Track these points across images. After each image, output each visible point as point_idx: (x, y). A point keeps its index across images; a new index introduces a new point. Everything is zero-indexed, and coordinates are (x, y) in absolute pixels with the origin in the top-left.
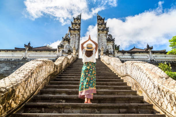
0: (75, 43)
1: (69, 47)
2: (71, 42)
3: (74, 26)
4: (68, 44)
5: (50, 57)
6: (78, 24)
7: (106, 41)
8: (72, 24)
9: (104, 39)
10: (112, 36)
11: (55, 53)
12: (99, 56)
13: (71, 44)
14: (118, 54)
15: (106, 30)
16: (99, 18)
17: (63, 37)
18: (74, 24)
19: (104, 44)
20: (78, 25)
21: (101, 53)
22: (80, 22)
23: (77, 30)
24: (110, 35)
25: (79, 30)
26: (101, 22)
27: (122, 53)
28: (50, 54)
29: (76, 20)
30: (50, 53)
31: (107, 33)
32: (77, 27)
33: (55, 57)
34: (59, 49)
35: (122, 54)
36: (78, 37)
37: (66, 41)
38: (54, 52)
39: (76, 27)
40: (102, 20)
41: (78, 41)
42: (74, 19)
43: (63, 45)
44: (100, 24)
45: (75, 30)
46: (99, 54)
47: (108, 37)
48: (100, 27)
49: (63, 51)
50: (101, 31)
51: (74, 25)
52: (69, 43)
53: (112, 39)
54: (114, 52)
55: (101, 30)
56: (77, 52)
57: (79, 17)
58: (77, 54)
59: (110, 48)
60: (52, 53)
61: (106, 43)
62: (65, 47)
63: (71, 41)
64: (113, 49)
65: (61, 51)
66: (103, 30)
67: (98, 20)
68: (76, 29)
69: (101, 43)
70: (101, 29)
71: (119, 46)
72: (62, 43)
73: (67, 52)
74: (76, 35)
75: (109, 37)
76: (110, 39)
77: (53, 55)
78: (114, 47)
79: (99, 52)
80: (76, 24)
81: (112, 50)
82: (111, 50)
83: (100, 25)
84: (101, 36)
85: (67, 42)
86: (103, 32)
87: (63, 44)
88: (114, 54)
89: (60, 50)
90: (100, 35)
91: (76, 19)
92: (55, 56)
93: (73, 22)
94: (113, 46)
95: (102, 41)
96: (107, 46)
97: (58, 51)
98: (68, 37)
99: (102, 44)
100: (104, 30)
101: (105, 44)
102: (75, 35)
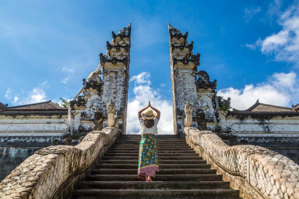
0: (115, 93)
1: (99, 105)
2: (105, 91)
3: (114, 52)
4: (97, 96)
5: (50, 132)
6: (123, 47)
7: (195, 87)
8: (109, 47)
9: (189, 84)
10: (208, 76)
11: (62, 120)
12: (179, 127)
13: (106, 96)
14: (228, 121)
15: (192, 61)
16: (173, 33)
17: (84, 80)
18: (115, 47)
19: (191, 96)
20: (122, 50)
21: (186, 120)
22: (128, 43)
23: (120, 61)
24: (203, 73)
25: (126, 61)
26: (179, 42)
27: (237, 118)
28: (48, 123)
29: (117, 38)
30: (49, 120)
31: (195, 69)
32: (122, 55)
33: (61, 131)
34: (73, 109)
35: (238, 121)
36: (122, 79)
37: (91, 89)
38: (61, 117)
39: (119, 54)
40: (182, 38)
41: (122, 88)
42: (114, 36)
43: (83, 100)
44: (177, 47)
45: (114, 61)
46: (179, 122)
47: (198, 77)
48: (178, 55)
49: (83, 114)
50: (182, 63)
51: (113, 49)
52: (99, 95)
53: (208, 82)
54: (217, 117)
55: (181, 61)
56: (119, 118)
57: (127, 32)
58: (120, 122)
59: (205, 104)
60: (54, 119)
61: (195, 93)
62: (88, 105)
63: (105, 88)
64: (215, 107)
65: (79, 115)
66: (185, 61)
67: (171, 38)
68: (119, 58)
69: (183, 94)
70: (181, 58)
71: (229, 99)
72: (82, 94)
73: (93, 117)
74: (119, 74)
75: (200, 79)
76: (204, 82)
77: (57, 126)
78: (215, 103)
79: (179, 117)
80: (118, 47)
81: (212, 111)
82: (208, 110)
83: (178, 50)
84: (181, 75)
85: (95, 91)
86: (187, 67)
87: (86, 98)
88: (218, 121)
89: (77, 111)
90: (179, 72)
91: (120, 35)
92: (61, 129)
93: (112, 43)
94: (213, 100)
95: (185, 89)
96: (199, 101)
97: (69, 116)
98: (98, 79)
99: (186, 94)
100: (188, 61)
101: (194, 96)
102: (116, 73)
